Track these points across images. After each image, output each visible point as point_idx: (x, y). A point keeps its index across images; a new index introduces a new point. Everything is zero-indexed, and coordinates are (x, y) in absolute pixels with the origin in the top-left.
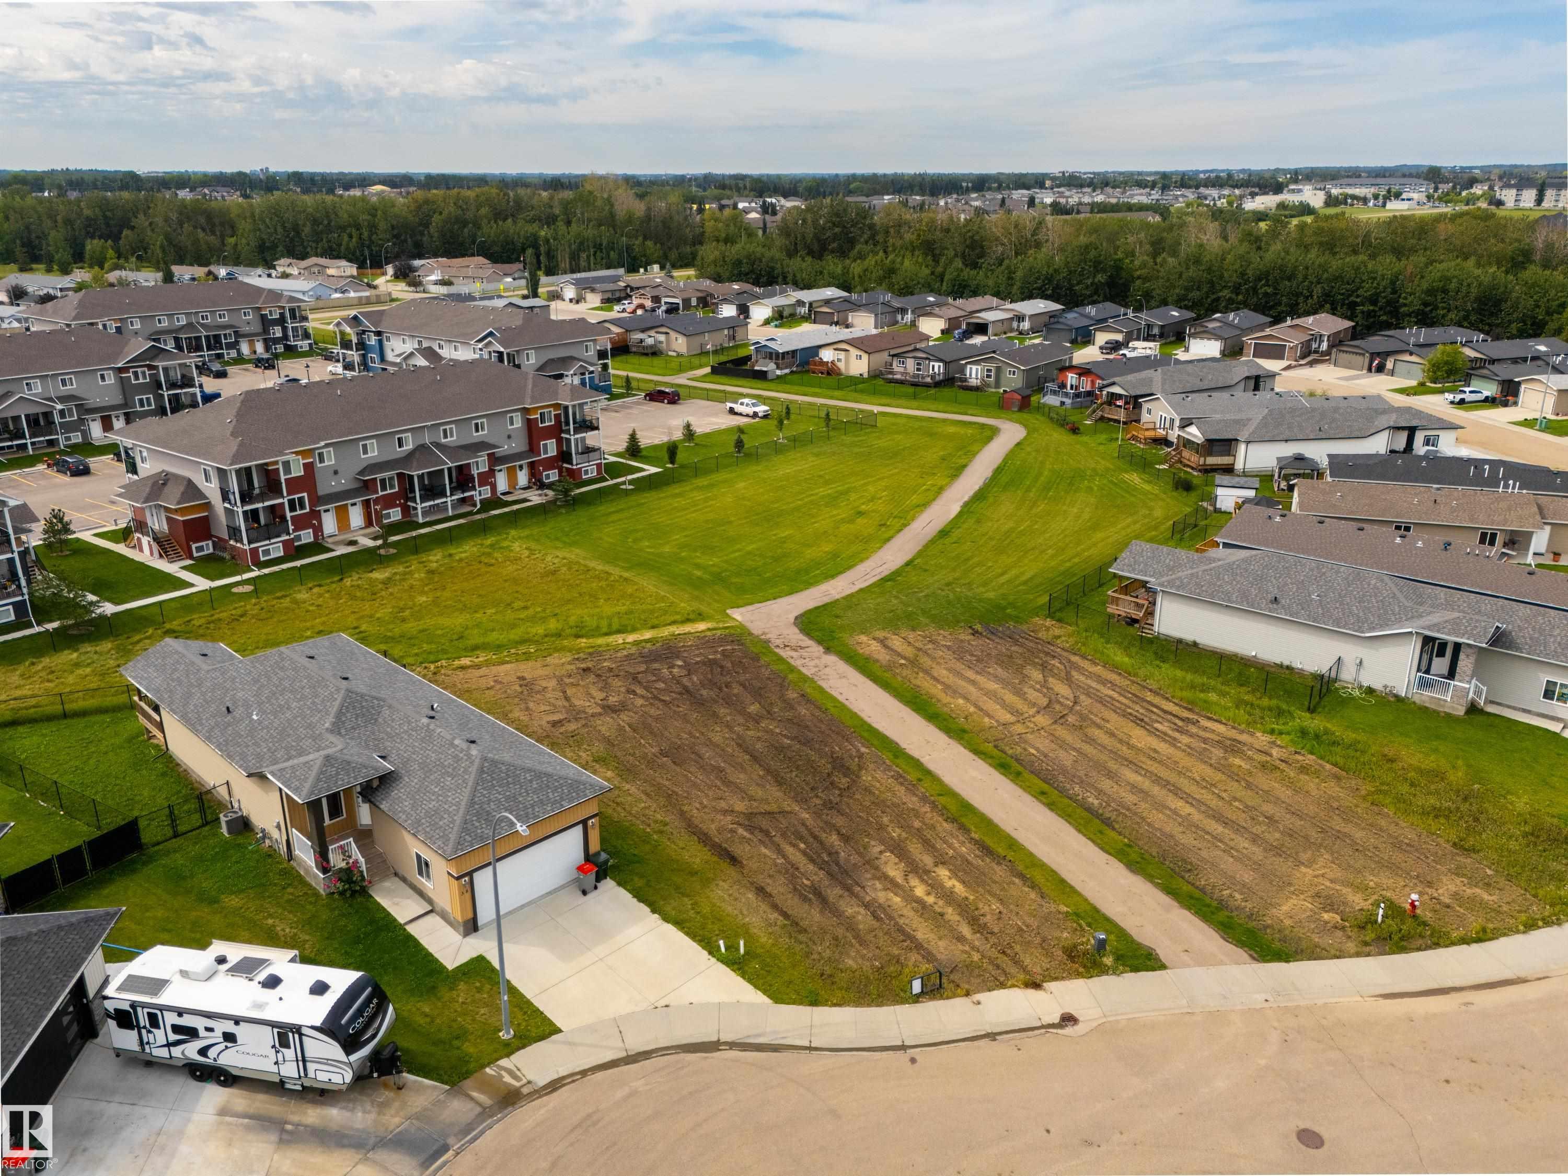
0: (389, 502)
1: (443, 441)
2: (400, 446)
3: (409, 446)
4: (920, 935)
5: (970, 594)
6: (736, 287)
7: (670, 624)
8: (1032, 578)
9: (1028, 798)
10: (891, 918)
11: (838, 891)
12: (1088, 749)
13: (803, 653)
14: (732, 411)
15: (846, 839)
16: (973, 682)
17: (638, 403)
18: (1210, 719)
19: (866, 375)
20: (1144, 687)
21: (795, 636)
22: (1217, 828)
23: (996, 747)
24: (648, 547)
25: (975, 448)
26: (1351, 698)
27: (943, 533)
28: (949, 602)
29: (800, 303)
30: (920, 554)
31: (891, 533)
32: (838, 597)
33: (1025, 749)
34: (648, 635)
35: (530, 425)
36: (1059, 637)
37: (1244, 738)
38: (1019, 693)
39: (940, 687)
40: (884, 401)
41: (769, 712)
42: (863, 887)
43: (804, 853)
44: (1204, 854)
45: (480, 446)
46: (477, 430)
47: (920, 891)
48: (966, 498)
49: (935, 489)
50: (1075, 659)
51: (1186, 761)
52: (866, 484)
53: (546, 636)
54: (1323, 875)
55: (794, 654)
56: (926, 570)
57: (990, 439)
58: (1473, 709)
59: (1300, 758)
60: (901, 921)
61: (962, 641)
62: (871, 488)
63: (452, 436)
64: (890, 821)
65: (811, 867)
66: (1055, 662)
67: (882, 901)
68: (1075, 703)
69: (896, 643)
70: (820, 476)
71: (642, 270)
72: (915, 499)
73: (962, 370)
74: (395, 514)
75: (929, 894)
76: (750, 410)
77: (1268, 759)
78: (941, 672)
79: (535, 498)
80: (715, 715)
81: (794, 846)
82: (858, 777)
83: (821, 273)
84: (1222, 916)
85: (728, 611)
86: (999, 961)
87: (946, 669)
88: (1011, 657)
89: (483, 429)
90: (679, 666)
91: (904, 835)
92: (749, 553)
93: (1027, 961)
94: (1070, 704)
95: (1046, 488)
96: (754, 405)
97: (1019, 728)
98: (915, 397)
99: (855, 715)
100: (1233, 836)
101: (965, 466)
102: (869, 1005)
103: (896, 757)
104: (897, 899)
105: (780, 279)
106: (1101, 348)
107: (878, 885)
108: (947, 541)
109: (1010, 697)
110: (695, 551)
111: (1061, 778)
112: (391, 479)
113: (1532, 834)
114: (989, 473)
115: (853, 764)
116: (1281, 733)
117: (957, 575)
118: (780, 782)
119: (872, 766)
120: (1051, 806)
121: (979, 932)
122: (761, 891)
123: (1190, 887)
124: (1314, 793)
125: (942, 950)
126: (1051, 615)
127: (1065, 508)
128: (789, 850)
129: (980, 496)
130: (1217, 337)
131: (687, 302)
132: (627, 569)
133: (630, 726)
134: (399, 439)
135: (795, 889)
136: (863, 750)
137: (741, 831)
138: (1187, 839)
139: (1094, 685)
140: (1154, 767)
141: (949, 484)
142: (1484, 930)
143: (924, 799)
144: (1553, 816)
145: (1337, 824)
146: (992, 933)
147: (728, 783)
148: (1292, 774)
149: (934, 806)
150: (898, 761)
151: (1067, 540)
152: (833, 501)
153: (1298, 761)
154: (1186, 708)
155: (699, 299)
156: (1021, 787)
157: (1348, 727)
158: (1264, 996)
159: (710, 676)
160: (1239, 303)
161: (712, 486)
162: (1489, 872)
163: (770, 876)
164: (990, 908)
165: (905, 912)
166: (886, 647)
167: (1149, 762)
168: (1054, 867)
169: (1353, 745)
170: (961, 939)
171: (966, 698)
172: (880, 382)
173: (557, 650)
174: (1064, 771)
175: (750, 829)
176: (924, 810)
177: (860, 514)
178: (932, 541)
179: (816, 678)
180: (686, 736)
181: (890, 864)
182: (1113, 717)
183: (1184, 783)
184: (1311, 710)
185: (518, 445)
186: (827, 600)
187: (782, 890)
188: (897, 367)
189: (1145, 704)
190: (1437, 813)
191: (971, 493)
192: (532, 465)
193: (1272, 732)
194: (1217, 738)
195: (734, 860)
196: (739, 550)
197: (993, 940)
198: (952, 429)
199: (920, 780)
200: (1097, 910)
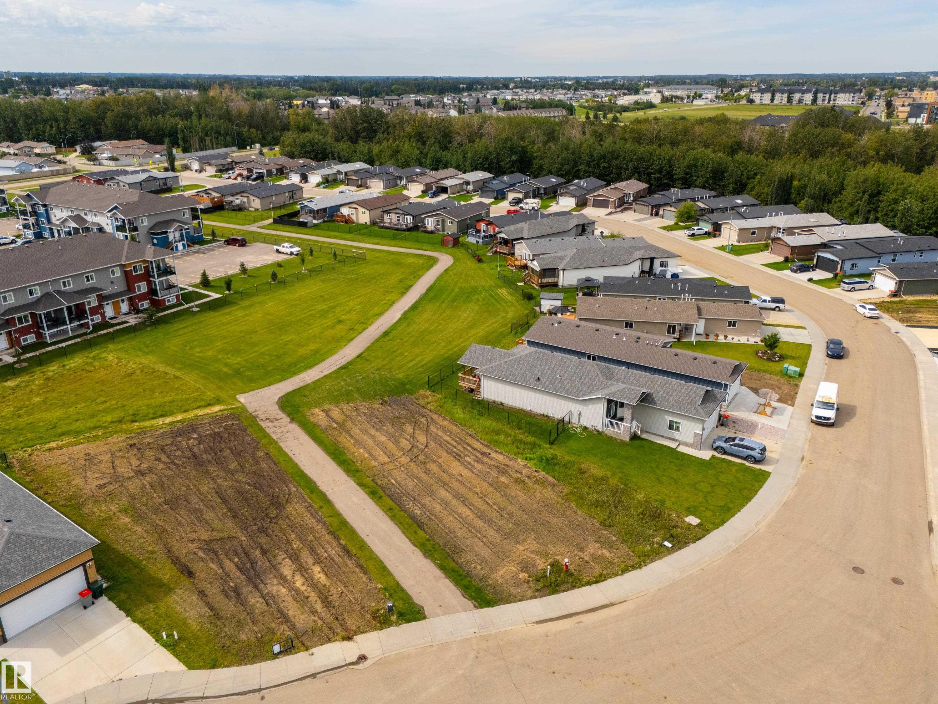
0: (25, 331)
1: (63, 289)
2: (31, 295)
3: (38, 294)
4: (290, 613)
5: (388, 376)
6: (301, 162)
7: (196, 409)
8: (427, 363)
9: (381, 513)
10: (276, 603)
11: (250, 588)
12: (425, 477)
13: (276, 423)
14: (278, 251)
15: (264, 552)
16: (373, 437)
17: (219, 247)
18: (497, 452)
19: (369, 223)
20: (467, 433)
21: (275, 411)
22: (479, 523)
23: (373, 480)
24: (199, 352)
25: (420, 273)
26: (575, 433)
27: (386, 334)
28: (374, 382)
29: (339, 173)
30: (368, 349)
31: (355, 335)
32: (309, 382)
33: (389, 480)
34: (180, 417)
35: (127, 274)
36: (430, 403)
37: (511, 463)
38: (396, 442)
39: (352, 441)
40: (377, 241)
41: (242, 468)
42: (265, 584)
43: (236, 565)
44: (468, 542)
45: (92, 290)
46: (88, 280)
47: (299, 582)
48: (406, 309)
49: (390, 302)
50: (435, 417)
51: (476, 481)
52: (349, 301)
53: (111, 422)
54: (527, 549)
55: (270, 424)
56: (368, 360)
57: (432, 266)
58: (635, 437)
59: (536, 474)
60: (282, 605)
61: (374, 409)
62: (351, 304)
63: (69, 285)
64: (296, 537)
65: (238, 573)
66: (423, 420)
67: (274, 592)
68: (426, 446)
69: (335, 413)
70: (321, 296)
71: (248, 148)
72: (376, 310)
73: (423, 221)
74: (31, 338)
75: (304, 584)
76: (289, 251)
77: (520, 476)
78: (356, 431)
79: (132, 320)
80: (207, 472)
81: (231, 560)
82: (284, 508)
83: (355, 152)
84: (465, 582)
85: (237, 396)
86: (332, 625)
87: (359, 429)
88: (399, 418)
89: (92, 279)
90: (194, 439)
91: (301, 546)
92: (263, 353)
93: (349, 623)
94: (423, 447)
95: (454, 300)
96: (291, 247)
97: (390, 466)
98: (394, 238)
99: (296, 466)
100: (487, 528)
101: (411, 286)
102: (246, 664)
103: (312, 492)
104: (284, 590)
105: (330, 156)
106: (510, 203)
107: (275, 582)
108: (388, 338)
109: (391, 446)
110: (227, 354)
111: (404, 498)
112: (26, 316)
113: (642, 514)
114: (423, 291)
115: (283, 501)
116: (530, 459)
117: (385, 362)
118: (235, 516)
119: (295, 500)
120: (393, 518)
121: (326, 606)
122: (202, 594)
123: (454, 564)
124: (538, 496)
125: (301, 621)
126: (430, 388)
127: (460, 313)
128: (227, 563)
129: (414, 307)
130: (573, 196)
131: (269, 173)
132: (179, 369)
133: (149, 484)
134: (30, 291)
135: (224, 590)
136: (293, 489)
137: (201, 553)
138: (461, 533)
139: (440, 433)
140: (457, 486)
141: (399, 299)
142: (601, 575)
143: (320, 521)
144: (657, 501)
145: (545, 516)
146: (333, 607)
147: (201, 520)
148: (530, 484)
149: (324, 524)
150: (311, 495)
151: (455, 336)
152: (324, 314)
153: (535, 476)
154: (486, 446)
155: (277, 169)
156: (379, 506)
157: (568, 452)
158: (474, 630)
159: (212, 445)
160: (590, 172)
161: (251, 306)
162: (614, 539)
163: (210, 583)
164: (336, 590)
165: (286, 598)
166: (328, 416)
167: (456, 483)
168: (382, 558)
169: (565, 466)
170: (314, 612)
171: (365, 448)
172: (376, 228)
173: (116, 432)
174: (407, 494)
175: (206, 551)
176: (318, 527)
177: (340, 322)
178: (378, 340)
179: (279, 441)
180: (184, 488)
181: (287, 567)
182: (444, 454)
183: (471, 496)
184: (551, 443)
185: (120, 287)
186: (302, 384)
187: (215, 591)
188: (386, 219)
189: (464, 445)
190: (597, 504)
191: (410, 305)
192: (130, 299)
193: (526, 459)
194: (496, 464)
195: (190, 574)
196: (256, 352)
197: (333, 611)
198: (411, 260)
199: (321, 507)
200: (398, 584)
